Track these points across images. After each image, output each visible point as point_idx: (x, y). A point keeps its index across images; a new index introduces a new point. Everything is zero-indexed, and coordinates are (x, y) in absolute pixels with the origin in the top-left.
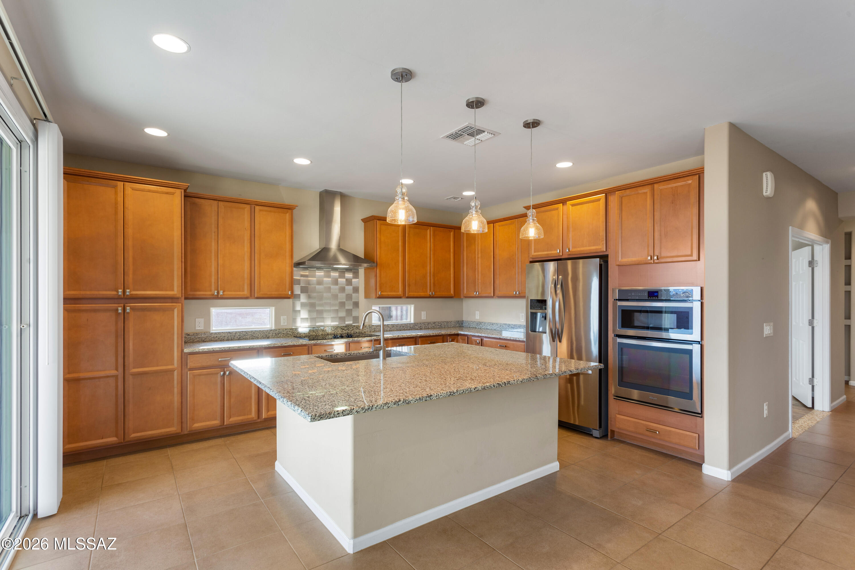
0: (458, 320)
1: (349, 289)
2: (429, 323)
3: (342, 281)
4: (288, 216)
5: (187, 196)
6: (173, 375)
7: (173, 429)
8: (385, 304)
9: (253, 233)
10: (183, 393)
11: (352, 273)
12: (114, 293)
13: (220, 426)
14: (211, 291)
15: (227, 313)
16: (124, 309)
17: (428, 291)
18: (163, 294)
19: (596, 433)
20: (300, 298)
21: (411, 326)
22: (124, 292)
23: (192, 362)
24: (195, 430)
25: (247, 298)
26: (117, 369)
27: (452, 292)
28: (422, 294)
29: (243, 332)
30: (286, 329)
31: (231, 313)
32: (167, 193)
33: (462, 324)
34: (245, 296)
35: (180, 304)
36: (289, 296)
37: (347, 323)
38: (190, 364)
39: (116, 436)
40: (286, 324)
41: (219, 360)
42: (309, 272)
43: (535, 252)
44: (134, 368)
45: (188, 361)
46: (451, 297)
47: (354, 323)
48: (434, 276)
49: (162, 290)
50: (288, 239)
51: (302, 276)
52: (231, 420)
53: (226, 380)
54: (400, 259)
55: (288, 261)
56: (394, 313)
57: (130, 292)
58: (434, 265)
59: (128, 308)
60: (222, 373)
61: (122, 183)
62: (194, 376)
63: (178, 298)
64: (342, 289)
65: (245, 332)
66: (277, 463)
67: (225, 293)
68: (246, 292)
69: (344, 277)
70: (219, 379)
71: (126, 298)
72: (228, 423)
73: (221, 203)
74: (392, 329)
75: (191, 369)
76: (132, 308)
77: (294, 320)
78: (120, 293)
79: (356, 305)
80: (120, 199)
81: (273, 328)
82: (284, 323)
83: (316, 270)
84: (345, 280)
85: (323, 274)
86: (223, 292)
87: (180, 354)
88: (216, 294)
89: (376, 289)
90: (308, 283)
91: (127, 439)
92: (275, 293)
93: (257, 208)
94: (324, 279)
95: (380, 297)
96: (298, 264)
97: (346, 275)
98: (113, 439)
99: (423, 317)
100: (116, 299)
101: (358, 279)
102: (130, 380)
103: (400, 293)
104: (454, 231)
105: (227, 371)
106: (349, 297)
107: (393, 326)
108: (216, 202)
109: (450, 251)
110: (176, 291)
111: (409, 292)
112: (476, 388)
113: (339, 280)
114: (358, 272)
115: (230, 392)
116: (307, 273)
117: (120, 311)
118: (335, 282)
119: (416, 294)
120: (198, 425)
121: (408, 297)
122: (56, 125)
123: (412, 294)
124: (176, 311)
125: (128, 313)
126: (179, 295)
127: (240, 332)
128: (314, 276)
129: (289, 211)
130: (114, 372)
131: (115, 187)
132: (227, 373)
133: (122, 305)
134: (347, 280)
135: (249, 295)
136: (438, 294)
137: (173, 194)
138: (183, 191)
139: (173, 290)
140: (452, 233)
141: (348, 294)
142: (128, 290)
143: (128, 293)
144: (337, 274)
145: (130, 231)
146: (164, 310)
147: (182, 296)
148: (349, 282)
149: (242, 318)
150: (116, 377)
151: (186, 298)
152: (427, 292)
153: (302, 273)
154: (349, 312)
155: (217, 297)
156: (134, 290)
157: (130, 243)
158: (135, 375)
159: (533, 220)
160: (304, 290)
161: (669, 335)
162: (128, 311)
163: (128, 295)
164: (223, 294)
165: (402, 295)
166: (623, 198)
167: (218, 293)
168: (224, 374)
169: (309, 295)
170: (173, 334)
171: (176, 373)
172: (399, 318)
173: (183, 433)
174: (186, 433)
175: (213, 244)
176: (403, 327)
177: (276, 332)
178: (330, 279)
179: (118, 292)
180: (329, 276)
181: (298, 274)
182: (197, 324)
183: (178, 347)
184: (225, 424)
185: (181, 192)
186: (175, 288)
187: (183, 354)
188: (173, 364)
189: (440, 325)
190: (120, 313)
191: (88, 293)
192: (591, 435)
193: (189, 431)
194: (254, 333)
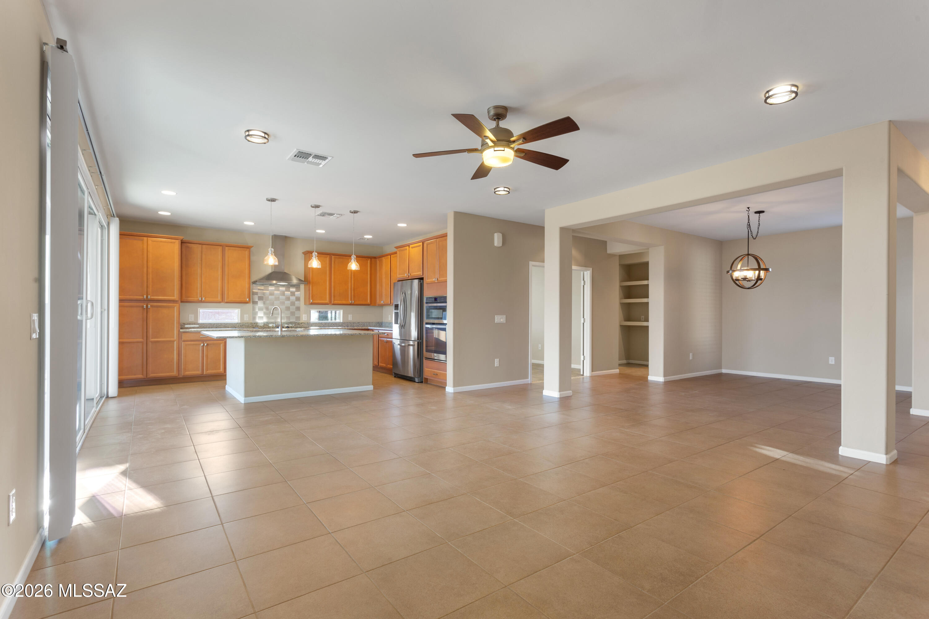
0: (378, 321)
1: (293, 298)
2: (354, 323)
3: (288, 293)
4: (247, 253)
5: (182, 242)
6: (174, 344)
7: (174, 373)
8: (323, 309)
9: (224, 263)
10: (179, 354)
11: (295, 288)
12: (142, 297)
13: (201, 375)
14: (197, 298)
15: (209, 312)
16: (147, 306)
17: (350, 300)
18: (168, 299)
19: (417, 380)
20: (257, 304)
21: (340, 324)
22: (147, 297)
23: (184, 337)
24: (186, 376)
25: (220, 302)
26: (143, 338)
27: (369, 301)
28: (344, 302)
29: (219, 323)
30: (247, 323)
31: (212, 312)
32: (171, 242)
33: (382, 324)
34: (219, 301)
35: (178, 304)
36: (247, 302)
37: (291, 321)
38: (184, 338)
39: (143, 375)
40: (248, 320)
41: (201, 336)
42: (264, 287)
43: (399, 275)
44: (152, 338)
45: (183, 337)
46: (369, 305)
47: (296, 321)
48: (354, 290)
49: (168, 296)
50: (247, 266)
51: (259, 289)
52: (208, 372)
53: (205, 349)
54: (328, 279)
55: (247, 280)
56: (329, 315)
57: (150, 297)
58: (354, 283)
59: (149, 305)
60: (202, 345)
61: (146, 238)
62: (186, 345)
63: (177, 301)
64: (288, 299)
65: (220, 323)
66: (227, 386)
67: (206, 299)
68: (219, 299)
69: (289, 291)
70: (201, 348)
71: (148, 300)
72: (206, 373)
73: (204, 246)
74: (325, 326)
75: (184, 341)
76: (151, 306)
77: (254, 318)
78: (145, 298)
79: (298, 309)
80: (145, 247)
81: (239, 322)
82: (247, 319)
83: (269, 286)
84: (290, 293)
85: (274, 288)
86: (205, 298)
87: (178, 332)
88: (200, 299)
89: (309, 299)
90: (264, 294)
91: (148, 377)
92: (238, 300)
93: (227, 248)
94: (275, 292)
95: (312, 304)
96: (254, 282)
97: (291, 289)
98: (140, 376)
99: (350, 318)
100: (143, 301)
101: (300, 292)
102: (150, 345)
103: (327, 301)
104: (371, 260)
105: (205, 343)
106: (293, 304)
107: (326, 324)
108: (200, 246)
109: (367, 273)
110: (176, 297)
111: (335, 301)
112: (297, 335)
113: (285, 292)
114: (300, 287)
115: (207, 356)
116: (263, 288)
117: (145, 307)
118: (283, 294)
119: (339, 302)
120: (188, 373)
121: (333, 304)
122: (118, 218)
123: (336, 302)
124: (176, 308)
125: (149, 308)
126: (177, 299)
127: (217, 324)
128: (268, 290)
129: (248, 249)
130: (141, 340)
131: (142, 240)
132: (205, 345)
133: (146, 304)
134: (291, 292)
135: (221, 300)
136: (357, 302)
137: (174, 243)
138: (180, 241)
139: (174, 296)
140: (369, 262)
141: (292, 302)
142: (149, 296)
143: (149, 298)
144: (284, 289)
145: (150, 264)
146: (168, 307)
147: (179, 300)
148: (293, 294)
149: (219, 315)
150: (142, 342)
151: (182, 302)
152: (348, 301)
153: (259, 288)
154: (293, 314)
155: (201, 302)
156: (152, 296)
157: (150, 270)
158: (152, 342)
159: (354, 260)
160: (260, 298)
161: (443, 322)
162: (149, 307)
163: (149, 299)
164: (205, 300)
165: (329, 303)
166: (428, 245)
167: (202, 299)
168: (204, 345)
169: (264, 302)
170: (174, 321)
171: (175, 342)
172: (333, 319)
173: (179, 377)
174: (181, 377)
175: (199, 270)
176: (334, 325)
177: (241, 324)
178: (279, 292)
179: (144, 297)
180: (278, 290)
181: (257, 289)
182: (190, 317)
183: (176, 329)
184: (204, 374)
185: (179, 242)
186: (175, 295)
187: (180, 333)
188: (174, 338)
189: (363, 324)
190: (145, 308)
191: (128, 297)
192: (415, 381)
193: (183, 376)
194: (226, 325)
